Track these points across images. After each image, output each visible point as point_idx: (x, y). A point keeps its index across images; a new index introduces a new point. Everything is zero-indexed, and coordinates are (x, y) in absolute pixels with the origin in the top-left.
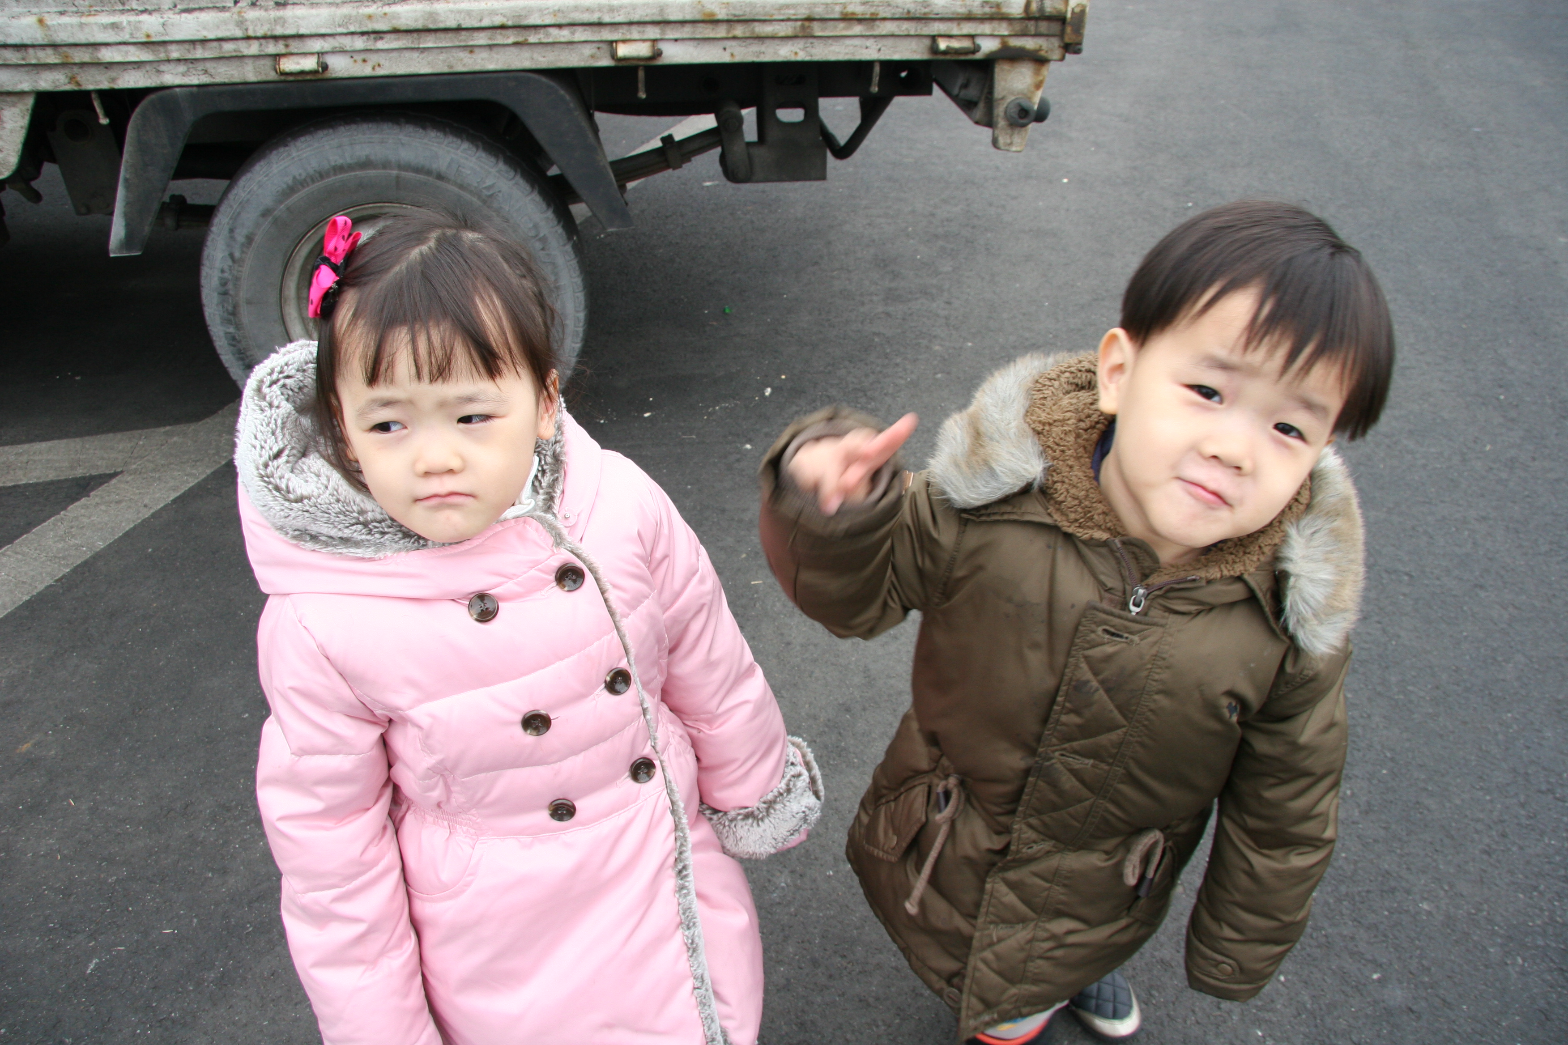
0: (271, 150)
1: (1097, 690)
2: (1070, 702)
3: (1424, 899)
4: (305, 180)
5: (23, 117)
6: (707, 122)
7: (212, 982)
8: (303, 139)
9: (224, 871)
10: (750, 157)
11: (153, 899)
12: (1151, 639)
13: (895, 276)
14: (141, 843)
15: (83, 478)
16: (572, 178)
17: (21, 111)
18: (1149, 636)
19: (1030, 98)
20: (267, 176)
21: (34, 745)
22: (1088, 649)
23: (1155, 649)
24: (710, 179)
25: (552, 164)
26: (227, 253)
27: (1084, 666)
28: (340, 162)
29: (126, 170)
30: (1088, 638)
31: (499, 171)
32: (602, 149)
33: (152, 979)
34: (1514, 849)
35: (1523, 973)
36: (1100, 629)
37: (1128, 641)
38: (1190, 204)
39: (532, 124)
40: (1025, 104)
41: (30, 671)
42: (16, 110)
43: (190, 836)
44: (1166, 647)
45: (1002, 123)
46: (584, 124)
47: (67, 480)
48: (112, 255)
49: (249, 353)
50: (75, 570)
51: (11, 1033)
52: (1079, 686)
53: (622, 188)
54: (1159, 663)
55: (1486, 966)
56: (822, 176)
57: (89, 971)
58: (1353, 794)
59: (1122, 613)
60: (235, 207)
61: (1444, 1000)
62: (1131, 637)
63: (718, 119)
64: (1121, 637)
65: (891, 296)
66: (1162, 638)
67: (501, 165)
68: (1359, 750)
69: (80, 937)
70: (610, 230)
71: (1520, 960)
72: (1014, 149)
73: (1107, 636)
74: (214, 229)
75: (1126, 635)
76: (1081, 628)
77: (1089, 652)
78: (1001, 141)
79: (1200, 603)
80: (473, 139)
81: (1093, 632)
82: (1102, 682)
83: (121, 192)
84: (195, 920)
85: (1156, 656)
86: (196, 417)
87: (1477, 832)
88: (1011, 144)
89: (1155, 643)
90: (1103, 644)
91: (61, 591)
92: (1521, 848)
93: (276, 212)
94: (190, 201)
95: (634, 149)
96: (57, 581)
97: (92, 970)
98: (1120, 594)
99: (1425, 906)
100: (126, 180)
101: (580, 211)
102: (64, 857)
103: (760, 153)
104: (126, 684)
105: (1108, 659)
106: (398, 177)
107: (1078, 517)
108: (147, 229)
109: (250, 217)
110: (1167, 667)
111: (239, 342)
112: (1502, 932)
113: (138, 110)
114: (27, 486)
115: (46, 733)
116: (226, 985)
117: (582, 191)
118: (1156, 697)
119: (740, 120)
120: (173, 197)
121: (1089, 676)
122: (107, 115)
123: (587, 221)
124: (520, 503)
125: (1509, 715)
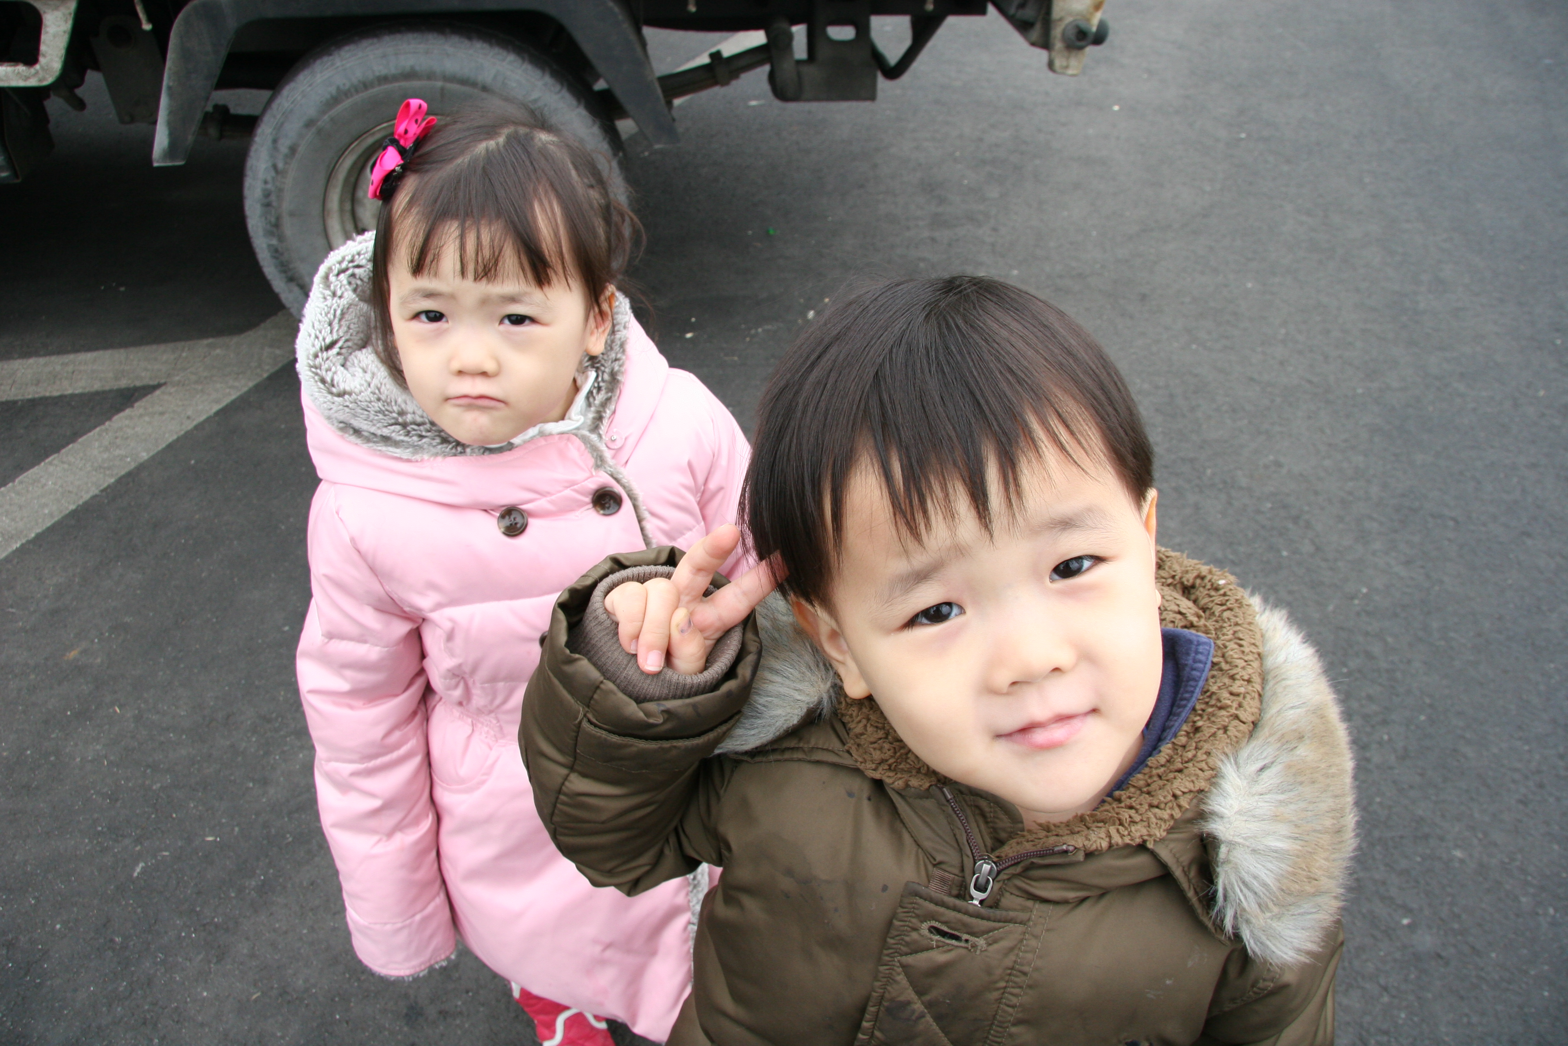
0: (315, 60)
1: (922, 1016)
2: (880, 1030)
3: (1457, 846)
4: (349, 90)
5: (66, 22)
6: (756, 38)
7: (253, 889)
8: (347, 48)
9: (265, 782)
10: (799, 76)
11: (195, 807)
12: (1005, 944)
13: (942, 201)
14: (184, 752)
15: (128, 389)
16: (619, 93)
17: (64, 15)
18: (1001, 939)
19: (1088, 20)
20: (310, 85)
21: (81, 653)
22: (906, 954)
23: (1012, 957)
24: (756, 98)
25: (597, 77)
26: (270, 164)
27: (901, 978)
28: (384, 72)
29: (169, 78)
30: (907, 939)
31: (545, 85)
32: (649, 63)
33: (196, 885)
34: (1551, 800)
35: (1554, 924)
36: (925, 926)
37: (969, 945)
38: (1243, 136)
39: (579, 36)
40: (1083, 25)
41: (77, 580)
42: (58, 14)
43: (232, 746)
44: (1029, 956)
45: (1058, 45)
46: (633, 37)
47: (111, 391)
48: (156, 165)
49: (291, 266)
50: (120, 481)
51: (65, 929)
52: (897, 1009)
53: (669, 104)
54: (1016, 979)
55: (1517, 916)
56: (872, 96)
57: (136, 874)
58: (1390, 740)
59: (959, 903)
60: (278, 117)
61: (1473, 948)
62: (972, 939)
63: (768, 35)
64: (957, 938)
65: (937, 221)
66: (1021, 941)
67: (548, 79)
68: (1397, 695)
69: (127, 841)
70: (657, 146)
71: (1551, 911)
72: (1070, 72)
73: (938, 937)
74: (257, 139)
75: (965, 936)
76: (896, 923)
77: (909, 960)
78: (1058, 63)
79: (1084, 886)
80: (519, 51)
81: (915, 929)
82: (929, 1005)
83: (164, 101)
84: (237, 829)
85: (1012, 968)
86: (239, 329)
87: (1514, 781)
88: (1067, 67)
89: (1011, 949)
90: (929, 948)
91: (106, 501)
92: (1558, 799)
93: (319, 123)
94: (233, 111)
95: (679, 66)
96: (102, 491)
97: (138, 873)
98: (957, 871)
99: (1458, 853)
100: (169, 88)
101: (626, 126)
102: (111, 763)
103: (812, 73)
104: (169, 594)
105: (938, 971)
106: (442, 89)
107: (886, 756)
108: (190, 138)
109: (293, 128)
110: (1030, 987)
111: (282, 254)
112: (1535, 882)
113: (181, 16)
114: (73, 396)
115: (93, 641)
116: (266, 893)
117: (629, 107)
118: (1014, 1030)
119: (790, 37)
120: (216, 107)
121: (910, 994)
122: (150, 20)
123: (632, 138)
124: (570, 419)
125: (1552, 666)
